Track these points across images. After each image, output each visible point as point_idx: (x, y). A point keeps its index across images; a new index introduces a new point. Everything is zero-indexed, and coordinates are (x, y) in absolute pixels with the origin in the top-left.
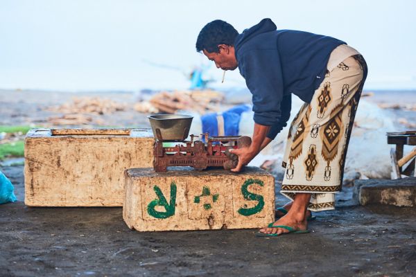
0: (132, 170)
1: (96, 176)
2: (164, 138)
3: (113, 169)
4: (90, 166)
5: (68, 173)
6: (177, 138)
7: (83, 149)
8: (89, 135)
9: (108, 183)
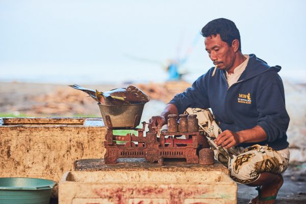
0: (82, 161)
1: (48, 166)
2: (114, 126)
3: (65, 160)
4: (41, 157)
5: (18, 163)
6: (127, 125)
7: (34, 139)
8: (43, 124)
9: (60, 174)
